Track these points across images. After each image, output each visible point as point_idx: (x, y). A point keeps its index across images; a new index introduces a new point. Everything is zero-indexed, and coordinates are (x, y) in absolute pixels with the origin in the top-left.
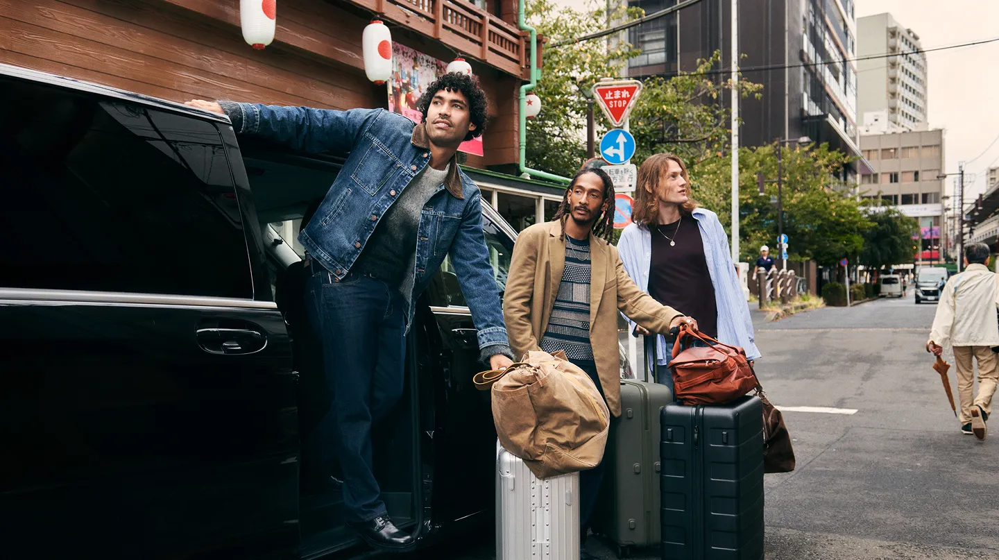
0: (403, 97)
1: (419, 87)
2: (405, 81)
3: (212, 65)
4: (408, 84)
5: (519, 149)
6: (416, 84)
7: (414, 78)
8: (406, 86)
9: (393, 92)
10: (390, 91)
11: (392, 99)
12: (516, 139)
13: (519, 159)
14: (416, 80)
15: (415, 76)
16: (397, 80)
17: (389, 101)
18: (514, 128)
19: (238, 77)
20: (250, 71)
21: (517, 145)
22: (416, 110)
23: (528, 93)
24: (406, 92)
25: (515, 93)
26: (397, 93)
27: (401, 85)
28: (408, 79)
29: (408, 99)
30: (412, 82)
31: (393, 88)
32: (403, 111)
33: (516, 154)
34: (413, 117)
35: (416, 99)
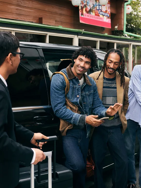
0: (84, 9)
1: (90, 5)
2: (85, 4)
3: (22, 3)
4: (86, 5)
5: (124, 25)
6: (89, 5)
7: (88, 2)
8: (85, 6)
9: (81, 8)
10: (80, 8)
11: (80, 10)
12: (122, 22)
13: (123, 29)
14: (89, 3)
15: (89, 2)
16: (83, 4)
17: (80, 11)
18: (122, 18)
19: (30, 7)
20: (34, 4)
21: (123, 24)
22: (88, 13)
23: (127, 5)
24: (85, 8)
25: (123, 5)
26: (82, 8)
27: (84, 5)
28: (86, 3)
29: (86, 10)
30: (87, 4)
31: (81, 7)
32: (84, 14)
33: (122, 27)
34: (87, 16)
35: (89, 10)
